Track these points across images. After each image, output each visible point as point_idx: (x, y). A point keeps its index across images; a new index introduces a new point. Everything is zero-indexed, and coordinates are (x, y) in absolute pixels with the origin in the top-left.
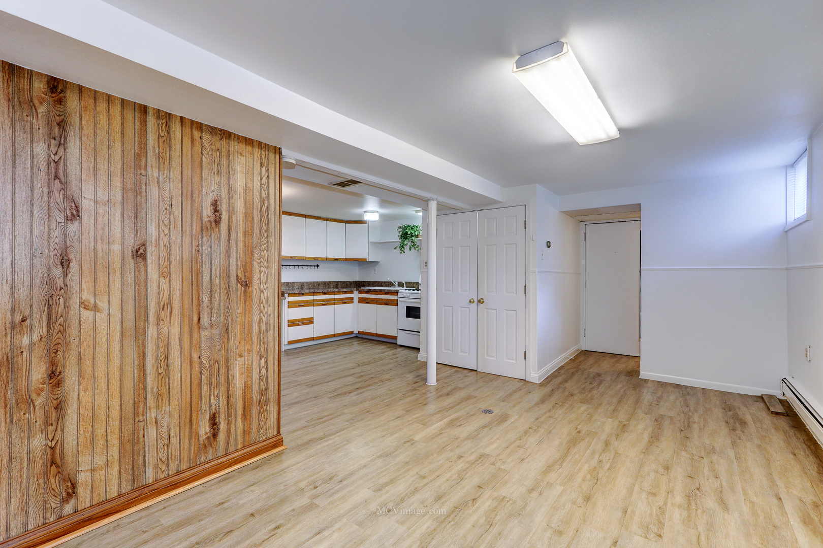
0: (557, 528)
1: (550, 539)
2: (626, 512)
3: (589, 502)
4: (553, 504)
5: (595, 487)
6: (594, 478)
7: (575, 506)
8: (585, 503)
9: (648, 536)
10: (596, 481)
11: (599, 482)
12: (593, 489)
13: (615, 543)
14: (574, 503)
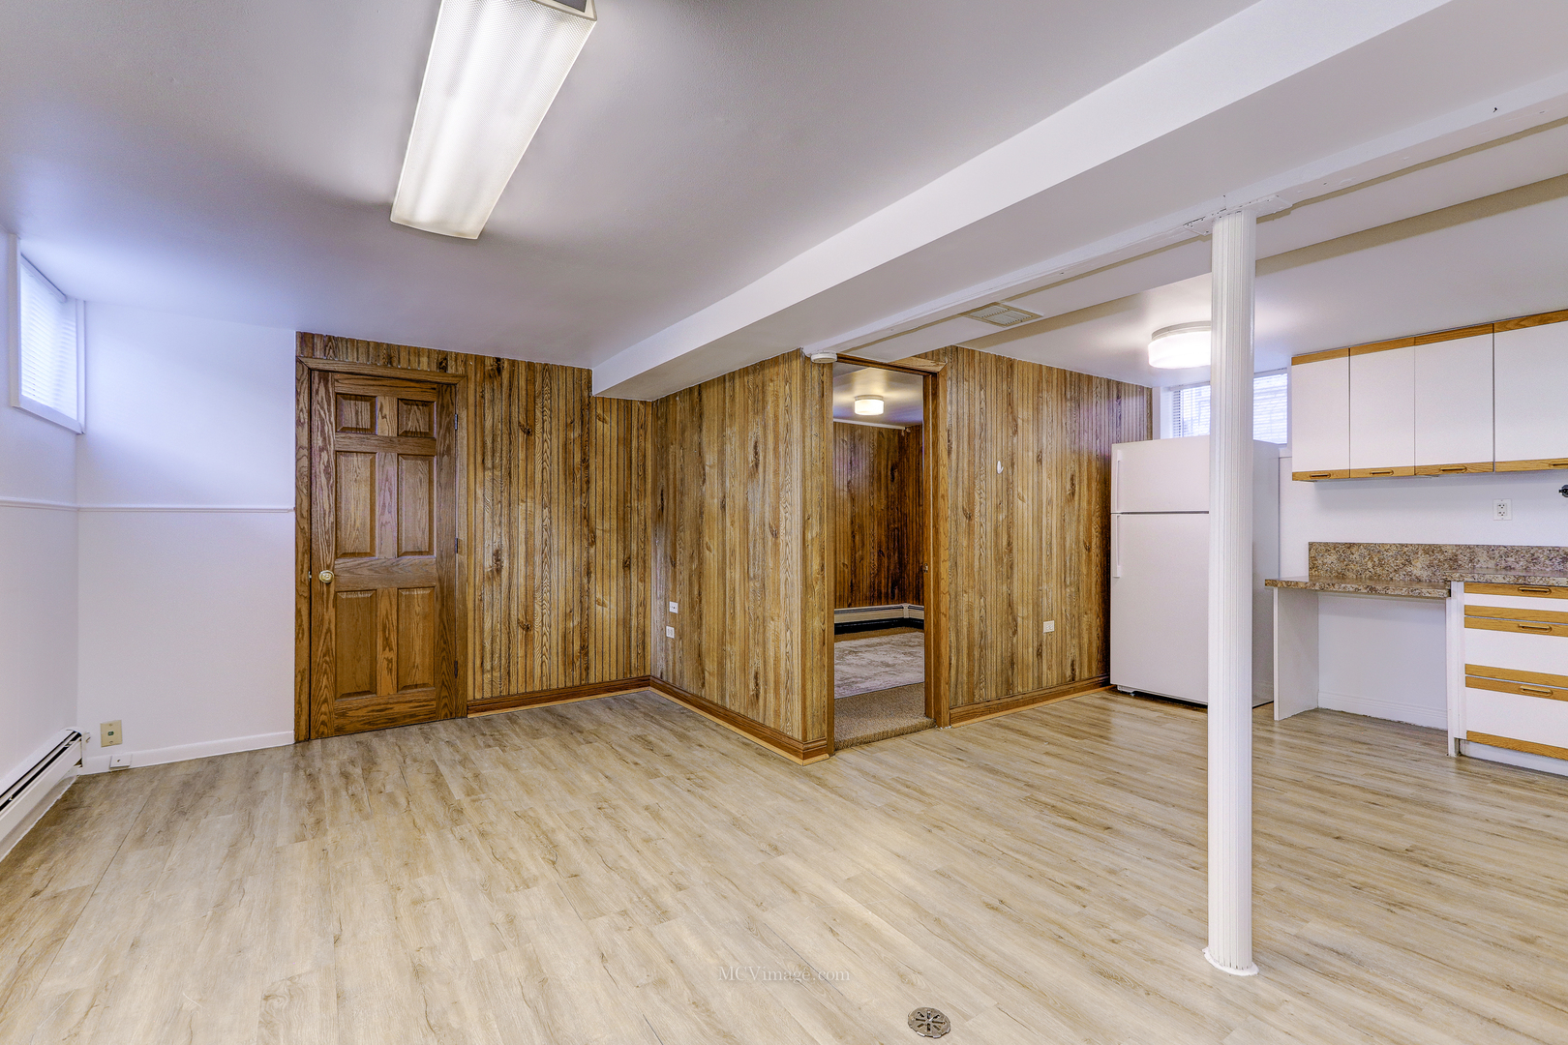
0: (425, 904)
1: (421, 891)
2: (338, 997)
3: (411, 969)
4: (459, 924)
5: (423, 1005)
6: (441, 1028)
7: (427, 945)
8: (416, 961)
9: (289, 983)
10: (432, 1022)
11: (423, 1022)
12: (422, 997)
13: (337, 940)
14: (432, 949)
